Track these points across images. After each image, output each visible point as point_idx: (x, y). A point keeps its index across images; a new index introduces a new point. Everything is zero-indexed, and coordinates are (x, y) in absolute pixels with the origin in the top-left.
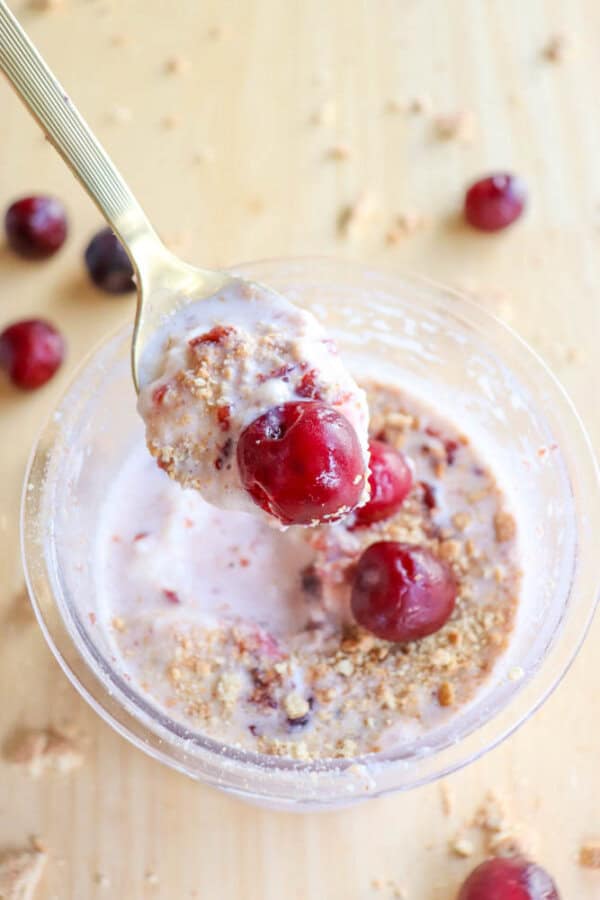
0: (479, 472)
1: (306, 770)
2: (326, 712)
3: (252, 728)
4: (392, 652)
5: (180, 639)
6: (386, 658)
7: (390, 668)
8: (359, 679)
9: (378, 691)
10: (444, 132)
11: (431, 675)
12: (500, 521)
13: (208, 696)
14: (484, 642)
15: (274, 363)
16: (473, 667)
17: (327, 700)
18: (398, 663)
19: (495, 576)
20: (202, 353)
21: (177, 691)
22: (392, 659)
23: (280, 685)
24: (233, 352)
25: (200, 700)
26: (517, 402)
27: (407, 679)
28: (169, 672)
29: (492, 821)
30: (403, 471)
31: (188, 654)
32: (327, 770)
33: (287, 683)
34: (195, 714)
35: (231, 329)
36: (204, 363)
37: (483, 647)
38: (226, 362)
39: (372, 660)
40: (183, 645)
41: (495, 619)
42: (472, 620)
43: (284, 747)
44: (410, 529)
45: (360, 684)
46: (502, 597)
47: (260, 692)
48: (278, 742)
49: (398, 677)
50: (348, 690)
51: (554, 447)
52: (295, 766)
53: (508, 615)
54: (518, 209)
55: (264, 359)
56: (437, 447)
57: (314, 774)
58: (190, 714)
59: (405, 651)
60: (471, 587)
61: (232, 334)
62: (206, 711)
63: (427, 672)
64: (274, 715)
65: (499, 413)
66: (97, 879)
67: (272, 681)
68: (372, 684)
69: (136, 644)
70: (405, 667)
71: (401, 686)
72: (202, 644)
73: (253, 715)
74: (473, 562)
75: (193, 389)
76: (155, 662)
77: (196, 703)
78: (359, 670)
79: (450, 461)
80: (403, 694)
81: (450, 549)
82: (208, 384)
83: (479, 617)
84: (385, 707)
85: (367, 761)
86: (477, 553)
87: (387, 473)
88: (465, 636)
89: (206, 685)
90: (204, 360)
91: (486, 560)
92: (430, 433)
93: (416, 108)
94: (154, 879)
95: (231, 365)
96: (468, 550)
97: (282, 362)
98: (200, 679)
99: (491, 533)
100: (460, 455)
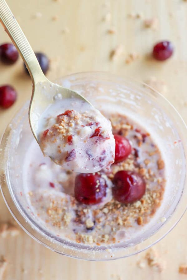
0: (153, 145)
1: (91, 250)
2: (99, 226)
3: (74, 230)
4: (122, 206)
5: (52, 200)
6: (120, 207)
7: (121, 211)
8: (110, 214)
9: (117, 219)
10: (147, 25)
11: (135, 214)
12: (159, 162)
13: (60, 219)
14: (153, 203)
15: (87, 122)
16: (149, 212)
17: (99, 222)
18: (124, 210)
19: (158, 181)
20: (62, 118)
21: (50, 218)
22: (122, 208)
23: (85, 216)
24: (74, 118)
25: (57, 221)
26: (168, 125)
27: (127, 215)
28: (47, 211)
29: (151, 257)
30: (129, 146)
31: (55, 205)
32: (98, 250)
33: (87, 215)
34: (56, 226)
35: (73, 111)
36: (63, 121)
37: (152, 205)
38: (71, 121)
39: (115, 208)
40: (53, 203)
41: (157, 195)
42: (149, 195)
43: (85, 237)
44: (129, 164)
45: (111, 216)
46: (159, 188)
47: (78, 219)
48: (83, 235)
49: (123, 214)
50: (106, 219)
51: (180, 141)
52: (88, 248)
53: (161, 194)
54: (171, 53)
55: (84, 120)
56: (139, 136)
57: (94, 251)
58: (54, 225)
59: (126, 206)
60: (149, 185)
61: (73, 112)
62: (59, 224)
63: (133, 213)
64: (82, 226)
65: (161, 128)
66: (23, 270)
67: (82, 215)
68: (115, 216)
69: (37, 201)
70: (126, 211)
71: (125, 217)
72: (59, 202)
73: (75, 226)
74: (150, 176)
75: (58, 130)
76: (42, 207)
77: (56, 222)
78: (111, 211)
79: (144, 141)
80: (125, 220)
81: (143, 171)
82: (64, 128)
83: (151, 194)
84: (119, 224)
85: (112, 248)
86: (152, 173)
87: (123, 147)
88: (146, 201)
89: (60, 216)
90: (63, 120)
91: (154, 176)
92: (137, 131)
93: (138, 17)
94: (41, 272)
95: (72, 122)
96: (149, 172)
97: (90, 121)
98: (58, 214)
99: (156, 167)
100: (147, 139)
